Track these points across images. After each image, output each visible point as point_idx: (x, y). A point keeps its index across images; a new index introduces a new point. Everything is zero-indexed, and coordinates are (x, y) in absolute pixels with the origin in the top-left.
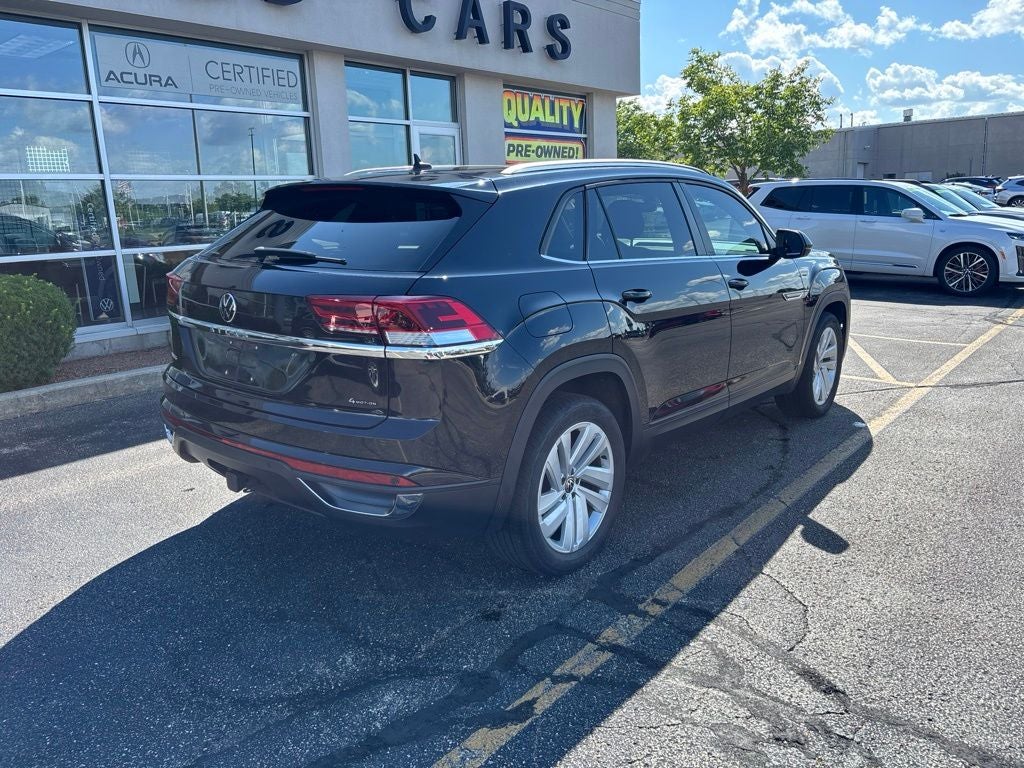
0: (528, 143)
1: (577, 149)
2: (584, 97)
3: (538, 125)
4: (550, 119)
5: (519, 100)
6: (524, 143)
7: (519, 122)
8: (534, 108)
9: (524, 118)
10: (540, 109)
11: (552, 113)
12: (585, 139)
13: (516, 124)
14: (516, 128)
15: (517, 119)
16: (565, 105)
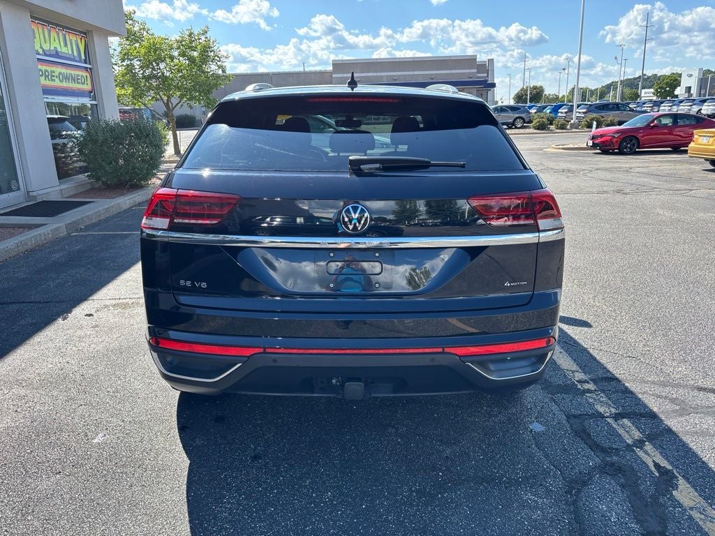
0: (53, 69)
1: (87, 76)
2: (85, 34)
3: (57, 55)
4: (64, 50)
5: (41, 30)
6: (49, 69)
7: (43, 50)
8: (52, 40)
9: (46, 47)
10: (57, 41)
11: (66, 45)
12: (90, 69)
13: (41, 51)
14: (42, 55)
15: (41, 47)
16: (74, 39)
